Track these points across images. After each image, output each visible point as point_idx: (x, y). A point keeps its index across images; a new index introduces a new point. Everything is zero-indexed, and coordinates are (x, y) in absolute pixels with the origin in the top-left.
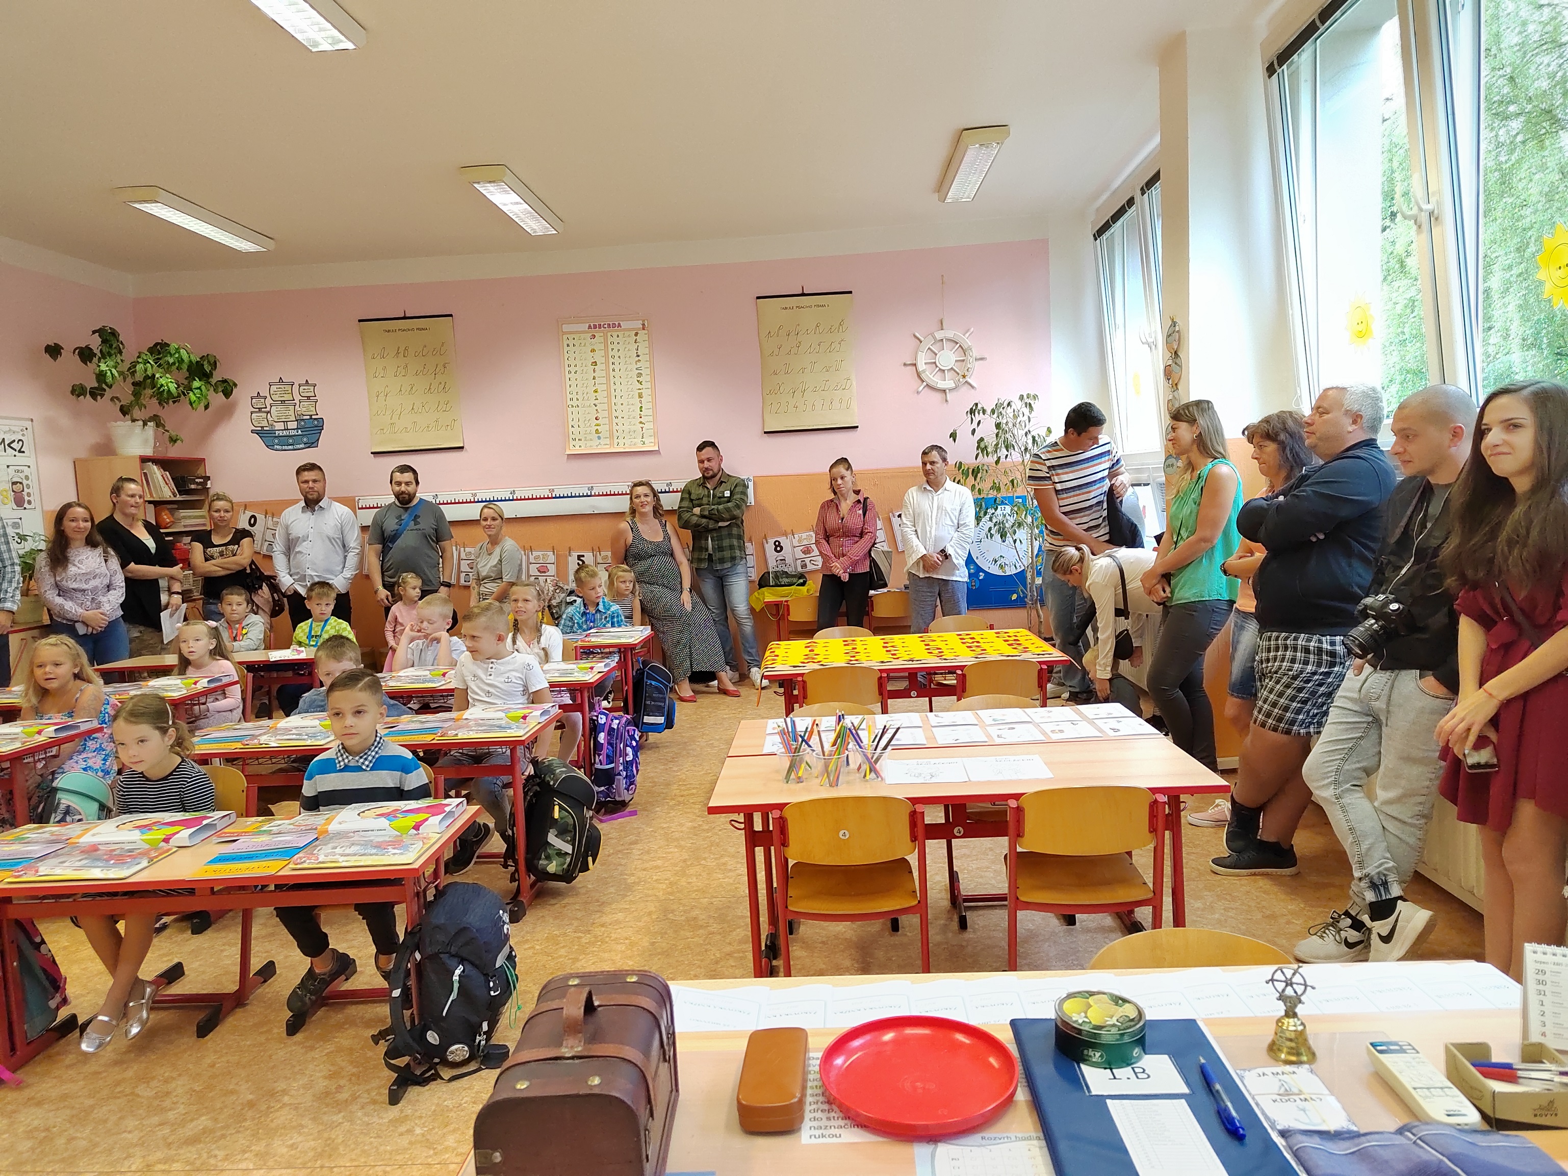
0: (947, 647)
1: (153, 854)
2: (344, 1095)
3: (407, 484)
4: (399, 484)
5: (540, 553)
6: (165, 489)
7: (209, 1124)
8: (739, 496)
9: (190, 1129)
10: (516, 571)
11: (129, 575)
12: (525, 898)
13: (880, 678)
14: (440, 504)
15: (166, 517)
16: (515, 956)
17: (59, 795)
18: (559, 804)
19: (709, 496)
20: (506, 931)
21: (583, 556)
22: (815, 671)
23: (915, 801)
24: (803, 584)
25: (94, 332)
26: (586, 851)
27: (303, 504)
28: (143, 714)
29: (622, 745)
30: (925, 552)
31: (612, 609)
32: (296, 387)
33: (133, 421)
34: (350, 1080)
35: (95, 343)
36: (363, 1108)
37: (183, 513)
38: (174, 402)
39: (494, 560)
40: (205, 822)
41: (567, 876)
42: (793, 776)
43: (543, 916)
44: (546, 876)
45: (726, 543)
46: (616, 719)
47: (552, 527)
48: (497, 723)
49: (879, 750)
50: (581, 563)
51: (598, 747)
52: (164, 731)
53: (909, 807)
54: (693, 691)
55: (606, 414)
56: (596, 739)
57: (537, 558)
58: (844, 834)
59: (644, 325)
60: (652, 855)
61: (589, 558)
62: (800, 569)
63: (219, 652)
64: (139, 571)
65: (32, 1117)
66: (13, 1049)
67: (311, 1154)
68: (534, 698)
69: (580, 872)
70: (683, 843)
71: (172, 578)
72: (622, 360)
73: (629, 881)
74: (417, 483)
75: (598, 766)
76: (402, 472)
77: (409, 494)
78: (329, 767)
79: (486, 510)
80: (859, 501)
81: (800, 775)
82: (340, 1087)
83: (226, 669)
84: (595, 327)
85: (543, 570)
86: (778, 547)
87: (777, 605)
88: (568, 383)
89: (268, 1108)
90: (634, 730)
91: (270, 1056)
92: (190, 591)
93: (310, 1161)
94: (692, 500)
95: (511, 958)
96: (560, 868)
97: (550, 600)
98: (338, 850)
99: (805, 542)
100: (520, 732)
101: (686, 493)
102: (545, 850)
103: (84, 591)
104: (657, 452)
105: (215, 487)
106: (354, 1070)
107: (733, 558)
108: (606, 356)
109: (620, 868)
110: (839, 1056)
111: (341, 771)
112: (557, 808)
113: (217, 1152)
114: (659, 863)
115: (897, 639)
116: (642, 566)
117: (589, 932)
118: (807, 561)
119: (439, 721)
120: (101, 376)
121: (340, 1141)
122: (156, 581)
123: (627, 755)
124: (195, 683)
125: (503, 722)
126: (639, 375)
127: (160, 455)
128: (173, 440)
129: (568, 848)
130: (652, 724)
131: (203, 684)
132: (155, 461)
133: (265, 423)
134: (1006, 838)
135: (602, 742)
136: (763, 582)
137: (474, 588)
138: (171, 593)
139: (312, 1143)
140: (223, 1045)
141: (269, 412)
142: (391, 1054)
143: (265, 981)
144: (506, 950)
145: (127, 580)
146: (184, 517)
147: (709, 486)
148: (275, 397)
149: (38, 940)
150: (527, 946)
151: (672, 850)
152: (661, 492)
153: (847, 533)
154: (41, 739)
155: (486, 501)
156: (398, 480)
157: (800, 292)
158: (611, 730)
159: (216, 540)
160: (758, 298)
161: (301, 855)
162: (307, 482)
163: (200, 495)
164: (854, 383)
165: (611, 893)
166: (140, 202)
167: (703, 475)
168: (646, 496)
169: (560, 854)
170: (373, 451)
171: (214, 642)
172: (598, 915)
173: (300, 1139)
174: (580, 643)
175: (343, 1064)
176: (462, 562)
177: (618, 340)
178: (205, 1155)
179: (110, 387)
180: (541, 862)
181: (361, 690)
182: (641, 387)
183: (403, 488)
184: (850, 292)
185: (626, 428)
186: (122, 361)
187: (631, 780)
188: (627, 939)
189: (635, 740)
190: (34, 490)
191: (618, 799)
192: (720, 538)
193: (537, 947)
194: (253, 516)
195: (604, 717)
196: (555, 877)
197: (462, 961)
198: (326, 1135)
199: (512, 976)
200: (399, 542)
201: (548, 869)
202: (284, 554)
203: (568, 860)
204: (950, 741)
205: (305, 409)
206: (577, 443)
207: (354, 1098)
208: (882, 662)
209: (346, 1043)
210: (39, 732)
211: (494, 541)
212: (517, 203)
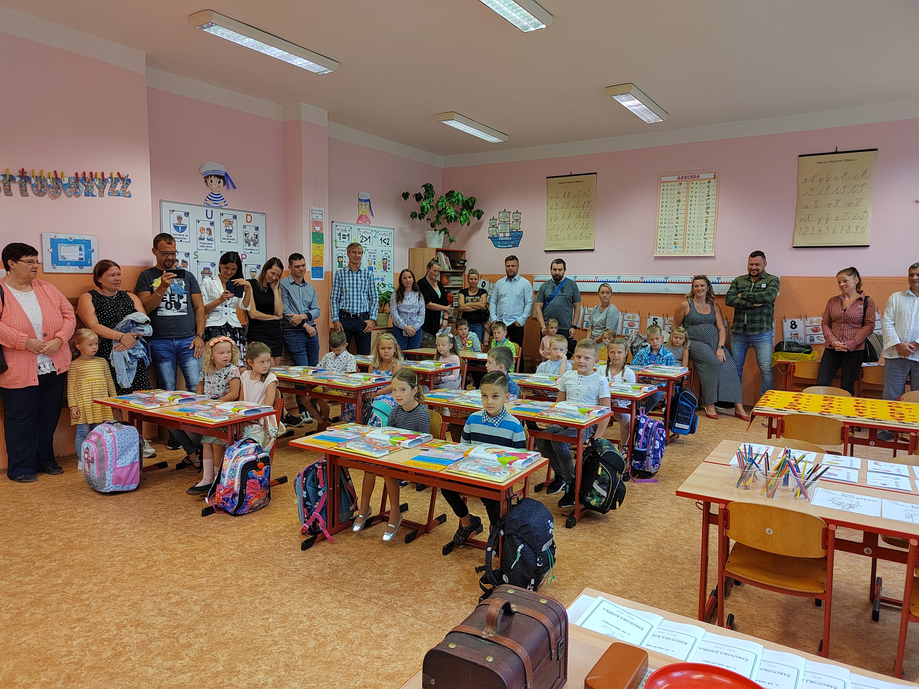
0: (910, 414)
1: (394, 448)
2: (459, 595)
3: (560, 270)
4: (555, 270)
5: (631, 315)
6: (445, 264)
7: (399, 587)
8: (772, 288)
9: (389, 587)
10: (614, 325)
11: (429, 308)
12: (577, 515)
13: (844, 428)
14: (577, 281)
15: (445, 280)
16: (555, 548)
17: (373, 410)
18: (602, 467)
19: (750, 287)
20: (550, 532)
21: (657, 319)
22: (793, 415)
23: (829, 521)
24: (809, 353)
25: (423, 186)
26: (616, 498)
27: (506, 277)
28: (404, 377)
29: (653, 439)
30: (900, 342)
31: (668, 355)
32: (511, 214)
33: (435, 231)
34: (464, 587)
35: (423, 191)
36: (466, 604)
37: (453, 278)
38: (454, 221)
39: (602, 317)
40: (417, 438)
41: (603, 509)
42: (742, 484)
43: (585, 529)
44: (588, 505)
45: (758, 318)
46: (652, 422)
47: (640, 299)
48: (572, 413)
49: (810, 480)
50: (655, 323)
51: (638, 437)
52: (413, 387)
53: (824, 525)
54: (717, 412)
55: (682, 232)
56: (637, 431)
57: (629, 317)
58: (769, 531)
59: (715, 176)
60: (660, 510)
61: (660, 320)
62: (808, 342)
63: (454, 351)
64: (433, 306)
65: (334, 559)
66: (333, 524)
67: (437, 619)
68: (600, 401)
69: (611, 508)
70: (682, 507)
71: (445, 311)
72: (698, 199)
73: (641, 522)
74: (565, 269)
75: (636, 448)
76: (558, 264)
77: (560, 276)
78: (477, 420)
79: (603, 288)
80: (860, 299)
81: (747, 484)
82: (459, 589)
83: (455, 360)
84: (682, 178)
85: (631, 325)
86: (794, 325)
87: (787, 365)
88: (660, 213)
89: (425, 588)
90: (663, 431)
91: (433, 562)
92: (452, 318)
93: (435, 622)
94: (737, 288)
95: (552, 548)
96: (598, 504)
97: (633, 343)
98: (469, 467)
99: (815, 324)
100: (584, 421)
101: (735, 284)
102: (591, 491)
103: (407, 313)
104: (713, 258)
105: (469, 266)
106: (467, 583)
107: (761, 329)
108: (687, 197)
109: (638, 513)
110: (662, 679)
111: (484, 424)
112: (600, 469)
113: (399, 602)
114: (663, 516)
115: (868, 402)
116: (692, 328)
117: (608, 545)
118: (815, 337)
119: (543, 406)
120: (423, 208)
121: (451, 617)
122: (439, 312)
123: (655, 445)
124: (440, 366)
125: (576, 413)
126: (708, 208)
127: (446, 248)
128: (451, 241)
129: (604, 494)
130: (680, 429)
131: (443, 366)
132: (443, 251)
133: (495, 234)
134: (906, 566)
135: (641, 434)
136: (778, 348)
137: (589, 331)
138: (443, 319)
139: (439, 613)
140: (414, 550)
141: (497, 227)
142: (484, 580)
143: (441, 523)
144: (549, 543)
145: (426, 309)
146: (453, 280)
147: (752, 280)
148: (501, 220)
149: (348, 477)
150: (571, 543)
151: (674, 510)
152: (713, 283)
153: (847, 320)
154: (369, 383)
155: (603, 282)
156: (555, 267)
157: (834, 151)
158: (647, 428)
159: (470, 293)
160: (800, 156)
161: (452, 465)
162: (509, 266)
163: (461, 269)
164: (870, 215)
165: (628, 526)
166: (445, 120)
167: (750, 274)
168: (702, 286)
169: (599, 495)
170: (546, 250)
171: (452, 345)
172: (617, 537)
173: (434, 610)
174: (640, 372)
175: (463, 578)
176: (585, 316)
177: (697, 186)
178: (393, 602)
179: (427, 213)
180: (587, 498)
181: (496, 385)
182: (708, 215)
183: (557, 272)
184: (877, 150)
185: (694, 242)
186: (433, 200)
187: (656, 461)
188: (630, 556)
189: (663, 437)
190: (391, 263)
191: (646, 470)
192: (753, 315)
193: (577, 546)
194: (484, 282)
195: (644, 420)
196: (594, 508)
197: (524, 542)
198: (446, 612)
199: (551, 558)
200: (552, 302)
201: (591, 502)
202: (495, 303)
203: (604, 500)
204: (878, 484)
205: (514, 226)
206: (662, 250)
207: (464, 597)
208: (848, 417)
209: (467, 567)
210: (369, 380)
211: (605, 305)
212: (639, 105)
